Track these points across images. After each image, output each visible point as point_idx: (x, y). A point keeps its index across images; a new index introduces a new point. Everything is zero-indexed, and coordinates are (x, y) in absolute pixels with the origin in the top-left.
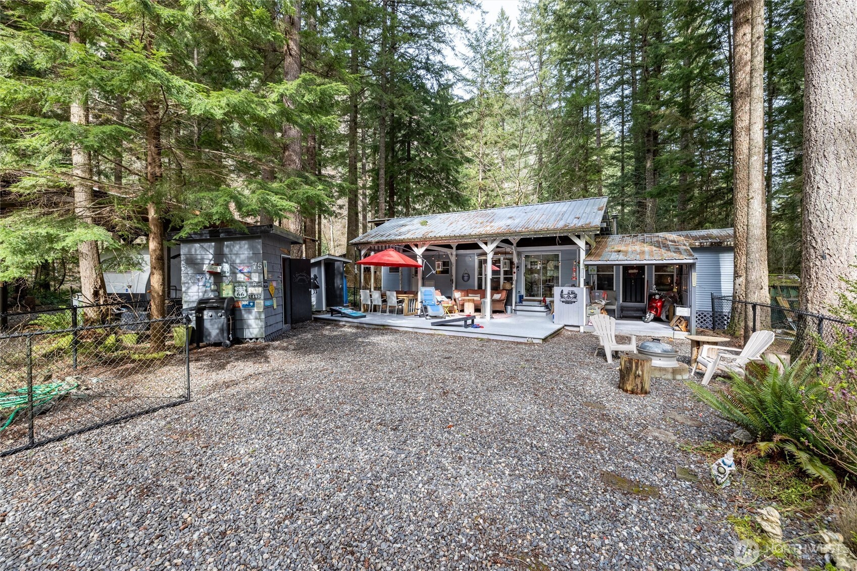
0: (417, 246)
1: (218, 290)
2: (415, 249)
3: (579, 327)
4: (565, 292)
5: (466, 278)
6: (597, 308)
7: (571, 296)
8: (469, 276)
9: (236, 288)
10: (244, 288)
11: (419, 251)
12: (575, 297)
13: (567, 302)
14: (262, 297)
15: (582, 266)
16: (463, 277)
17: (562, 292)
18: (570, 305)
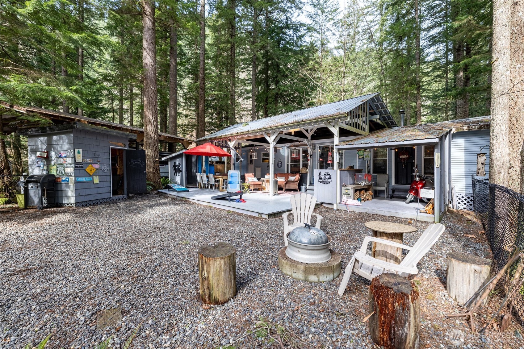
0: (230, 140)
1: (48, 170)
2: (229, 143)
3: (332, 204)
4: (322, 174)
5: (280, 165)
6: (350, 188)
7: (327, 177)
8: (281, 164)
9: (58, 169)
10: (63, 168)
11: (231, 144)
12: (330, 178)
13: (324, 183)
14: (73, 175)
15: (335, 151)
16: (278, 164)
17: (320, 173)
18: (326, 185)
